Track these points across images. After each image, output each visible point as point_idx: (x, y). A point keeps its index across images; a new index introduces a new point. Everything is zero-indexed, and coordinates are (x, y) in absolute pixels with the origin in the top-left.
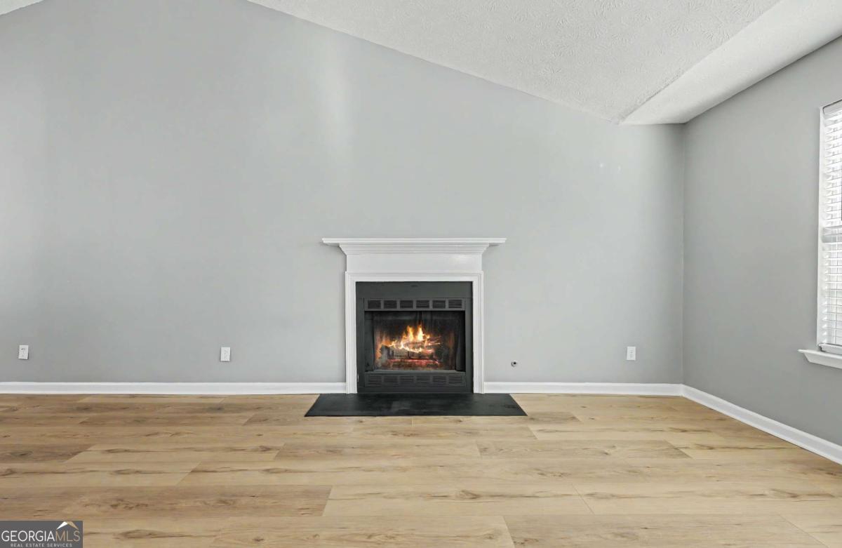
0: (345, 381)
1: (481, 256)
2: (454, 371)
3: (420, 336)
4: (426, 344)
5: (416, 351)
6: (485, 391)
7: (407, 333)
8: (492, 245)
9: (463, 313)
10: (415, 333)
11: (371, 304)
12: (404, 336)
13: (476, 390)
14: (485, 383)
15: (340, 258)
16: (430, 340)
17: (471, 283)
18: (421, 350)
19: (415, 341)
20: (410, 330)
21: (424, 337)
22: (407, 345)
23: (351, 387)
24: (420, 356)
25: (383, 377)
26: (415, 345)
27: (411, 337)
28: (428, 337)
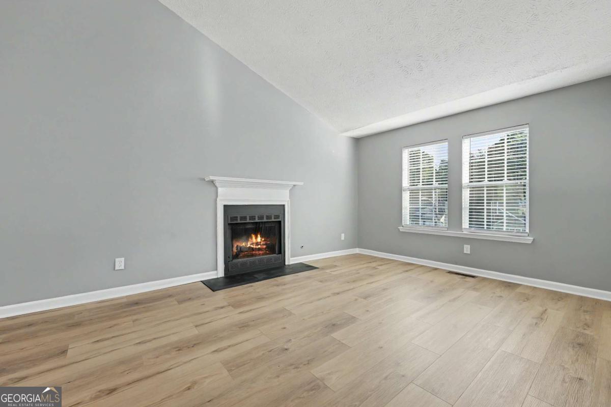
0: (216, 270)
1: (288, 191)
2: (276, 255)
3: (259, 239)
4: (262, 243)
5: (257, 247)
6: (291, 263)
7: (252, 238)
8: (294, 186)
9: (280, 222)
10: (256, 238)
11: (232, 219)
12: (250, 240)
13: (287, 263)
14: (291, 259)
15: (213, 189)
16: (264, 241)
17: (284, 205)
18: (259, 246)
19: (256, 241)
20: (253, 236)
21: (261, 240)
22: (252, 244)
23: (220, 273)
24: (259, 249)
25: (239, 264)
26: (257, 244)
27: (254, 240)
28: (263, 240)
